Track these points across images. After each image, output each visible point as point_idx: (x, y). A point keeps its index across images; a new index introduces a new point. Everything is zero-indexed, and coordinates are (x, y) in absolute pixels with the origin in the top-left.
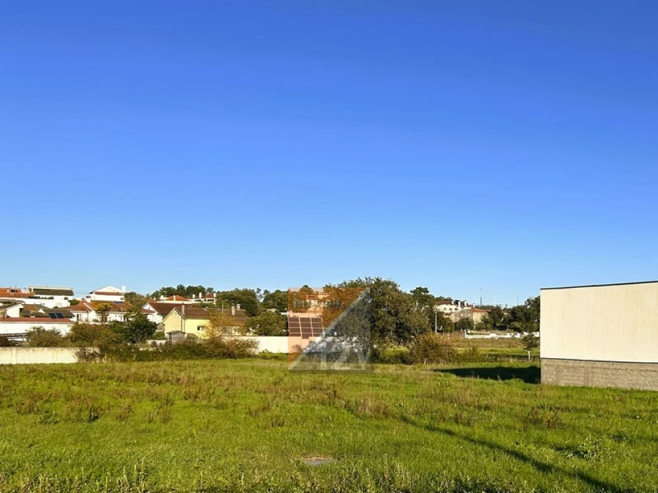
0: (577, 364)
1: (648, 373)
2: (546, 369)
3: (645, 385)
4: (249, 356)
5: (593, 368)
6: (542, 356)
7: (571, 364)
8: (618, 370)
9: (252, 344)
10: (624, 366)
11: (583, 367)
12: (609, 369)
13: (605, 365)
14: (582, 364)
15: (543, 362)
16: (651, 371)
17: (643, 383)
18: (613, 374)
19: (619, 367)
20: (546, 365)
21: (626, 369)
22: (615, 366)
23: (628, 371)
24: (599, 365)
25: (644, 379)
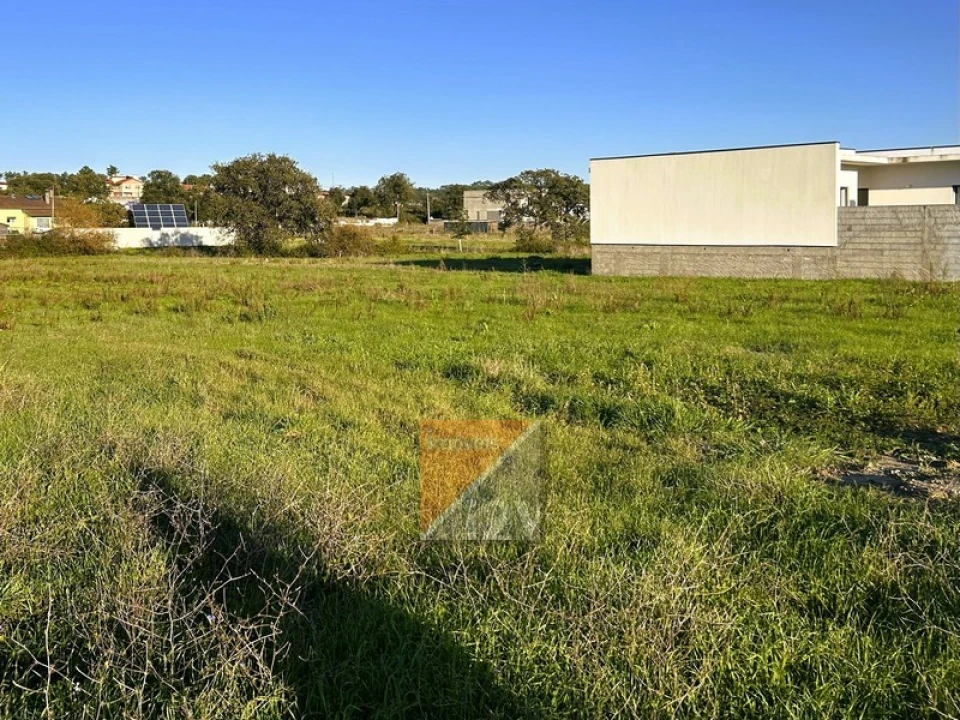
0: (647, 250)
1: (761, 258)
2: (599, 256)
3: (755, 272)
4: (109, 252)
5: (673, 254)
6: (593, 240)
7: (639, 250)
8: (714, 255)
9: (111, 238)
10: (722, 251)
11: (658, 253)
12: (699, 255)
13: (692, 250)
14: (657, 250)
15: (595, 249)
16: (764, 255)
17: (751, 270)
18: (706, 261)
19: (715, 252)
20: (598, 252)
21: (727, 254)
22: (708, 250)
23: (729, 256)
24: (683, 250)
25: (753, 265)
